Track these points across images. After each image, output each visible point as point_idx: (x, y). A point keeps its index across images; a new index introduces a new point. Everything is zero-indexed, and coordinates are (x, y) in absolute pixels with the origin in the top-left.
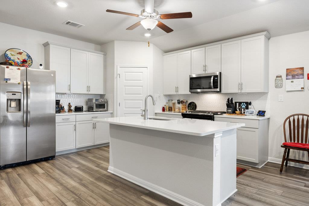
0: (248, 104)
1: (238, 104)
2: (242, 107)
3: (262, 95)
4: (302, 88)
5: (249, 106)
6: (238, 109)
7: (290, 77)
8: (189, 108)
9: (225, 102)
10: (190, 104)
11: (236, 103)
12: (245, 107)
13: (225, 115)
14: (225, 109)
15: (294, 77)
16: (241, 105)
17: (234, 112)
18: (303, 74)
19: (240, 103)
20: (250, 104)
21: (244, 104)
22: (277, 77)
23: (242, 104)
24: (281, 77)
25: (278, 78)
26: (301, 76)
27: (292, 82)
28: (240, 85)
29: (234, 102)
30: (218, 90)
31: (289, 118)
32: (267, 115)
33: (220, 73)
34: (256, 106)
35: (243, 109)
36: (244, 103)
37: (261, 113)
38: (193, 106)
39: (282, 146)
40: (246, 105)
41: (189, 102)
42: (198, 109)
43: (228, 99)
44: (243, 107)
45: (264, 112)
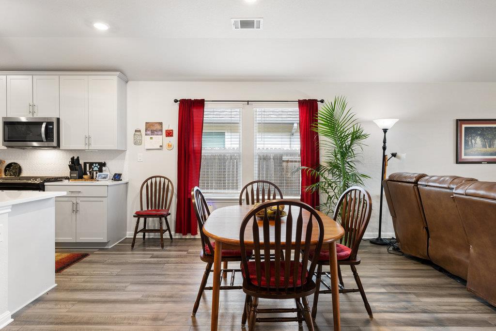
0: (102, 165)
1: (88, 165)
2: (94, 169)
3: (118, 153)
4: (161, 146)
5: (104, 168)
6: (88, 173)
7: (149, 132)
8: (7, 172)
9: (68, 162)
10: (9, 165)
11: (85, 164)
12: (97, 169)
13: (66, 182)
14: (67, 172)
15: (153, 132)
16: (93, 167)
17: (80, 177)
18: (161, 130)
19: (91, 164)
20: (104, 165)
21: (97, 165)
22: (136, 131)
23: (94, 165)
24: (140, 131)
25: (137, 133)
26: (160, 133)
27: (151, 138)
28: (87, 139)
29: (82, 162)
30: (55, 144)
31: (146, 181)
32: (125, 179)
33: (58, 120)
34: (112, 168)
35: (95, 173)
36: (96, 163)
37: (117, 177)
38: (14, 169)
39: (134, 216)
40: (99, 167)
41: (8, 162)
42: (24, 174)
43: (73, 159)
44: (96, 169)
45: (120, 175)
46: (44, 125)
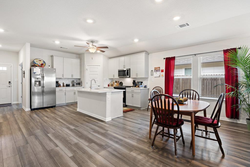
0: (142, 82)
1: (138, 83)
3: (146, 78)
4: (159, 76)
5: (142, 84)
6: (138, 85)
7: (155, 71)
8: (120, 85)
9: (132, 82)
10: (120, 82)
11: (137, 82)
13: (132, 88)
14: (132, 85)
15: (157, 71)
17: (135, 86)
18: (160, 70)
19: (139, 82)
22: (151, 71)
24: (153, 71)
26: (159, 71)
27: (156, 73)
28: (137, 74)
29: (136, 82)
30: (129, 76)
32: (148, 87)
33: (130, 69)
34: (144, 84)
36: (140, 82)
37: (145, 87)
38: (121, 83)
42: (123, 85)
43: (134, 81)
44: (140, 84)
46: (126, 71)
